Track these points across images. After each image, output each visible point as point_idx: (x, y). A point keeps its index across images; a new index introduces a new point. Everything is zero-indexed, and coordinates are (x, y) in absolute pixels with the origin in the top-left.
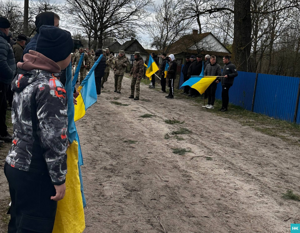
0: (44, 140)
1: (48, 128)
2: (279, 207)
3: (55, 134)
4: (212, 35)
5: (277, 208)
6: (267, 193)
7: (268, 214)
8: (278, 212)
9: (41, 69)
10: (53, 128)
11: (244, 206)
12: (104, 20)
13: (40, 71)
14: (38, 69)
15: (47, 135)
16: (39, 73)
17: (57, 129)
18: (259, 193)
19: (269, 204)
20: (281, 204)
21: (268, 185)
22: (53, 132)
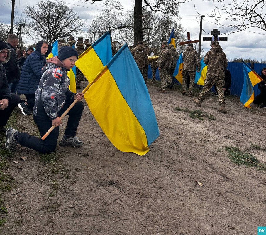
0: (42, 97)
1: (45, 92)
2: (174, 113)
3: (48, 95)
4: (119, 43)
5: (174, 114)
6: (167, 109)
7: (171, 116)
8: (175, 115)
9: (53, 63)
10: (48, 92)
11: (158, 114)
12: (56, 34)
13: (52, 64)
14: (52, 63)
15: (44, 95)
16: (51, 65)
17: (50, 93)
18: (163, 109)
19: (170, 113)
20: (175, 113)
21: (166, 106)
22: (47, 94)
